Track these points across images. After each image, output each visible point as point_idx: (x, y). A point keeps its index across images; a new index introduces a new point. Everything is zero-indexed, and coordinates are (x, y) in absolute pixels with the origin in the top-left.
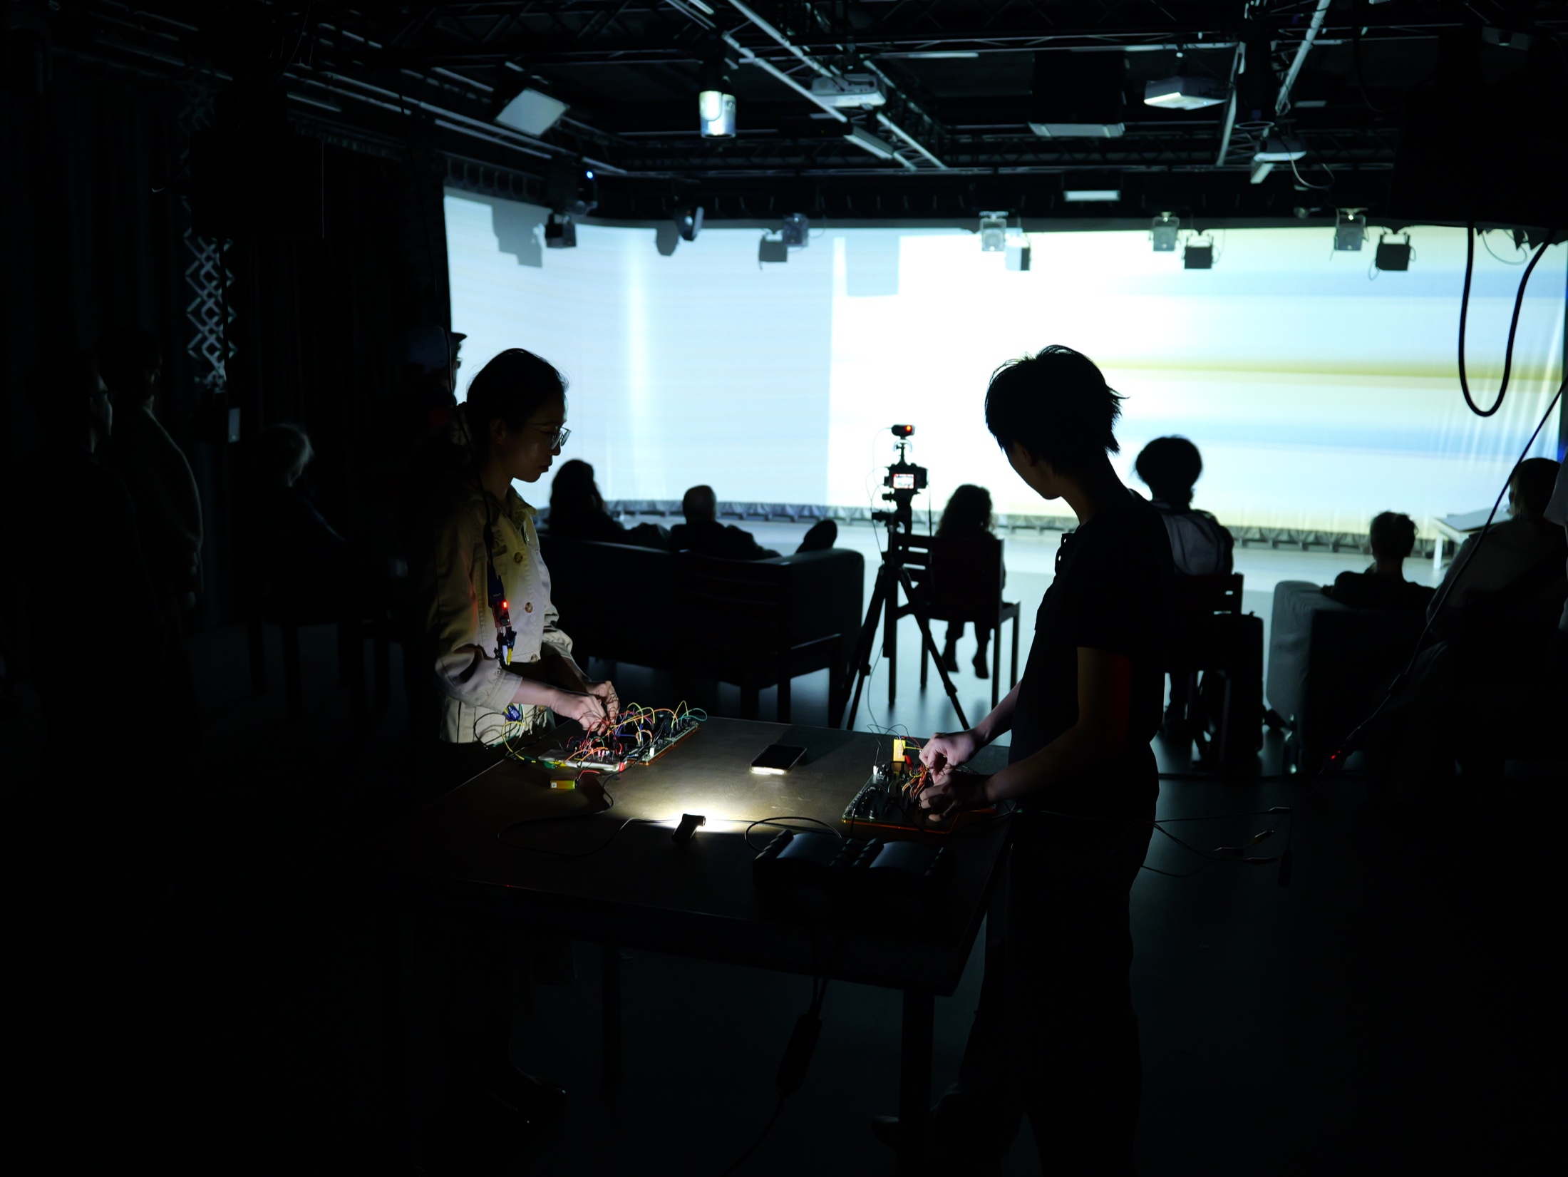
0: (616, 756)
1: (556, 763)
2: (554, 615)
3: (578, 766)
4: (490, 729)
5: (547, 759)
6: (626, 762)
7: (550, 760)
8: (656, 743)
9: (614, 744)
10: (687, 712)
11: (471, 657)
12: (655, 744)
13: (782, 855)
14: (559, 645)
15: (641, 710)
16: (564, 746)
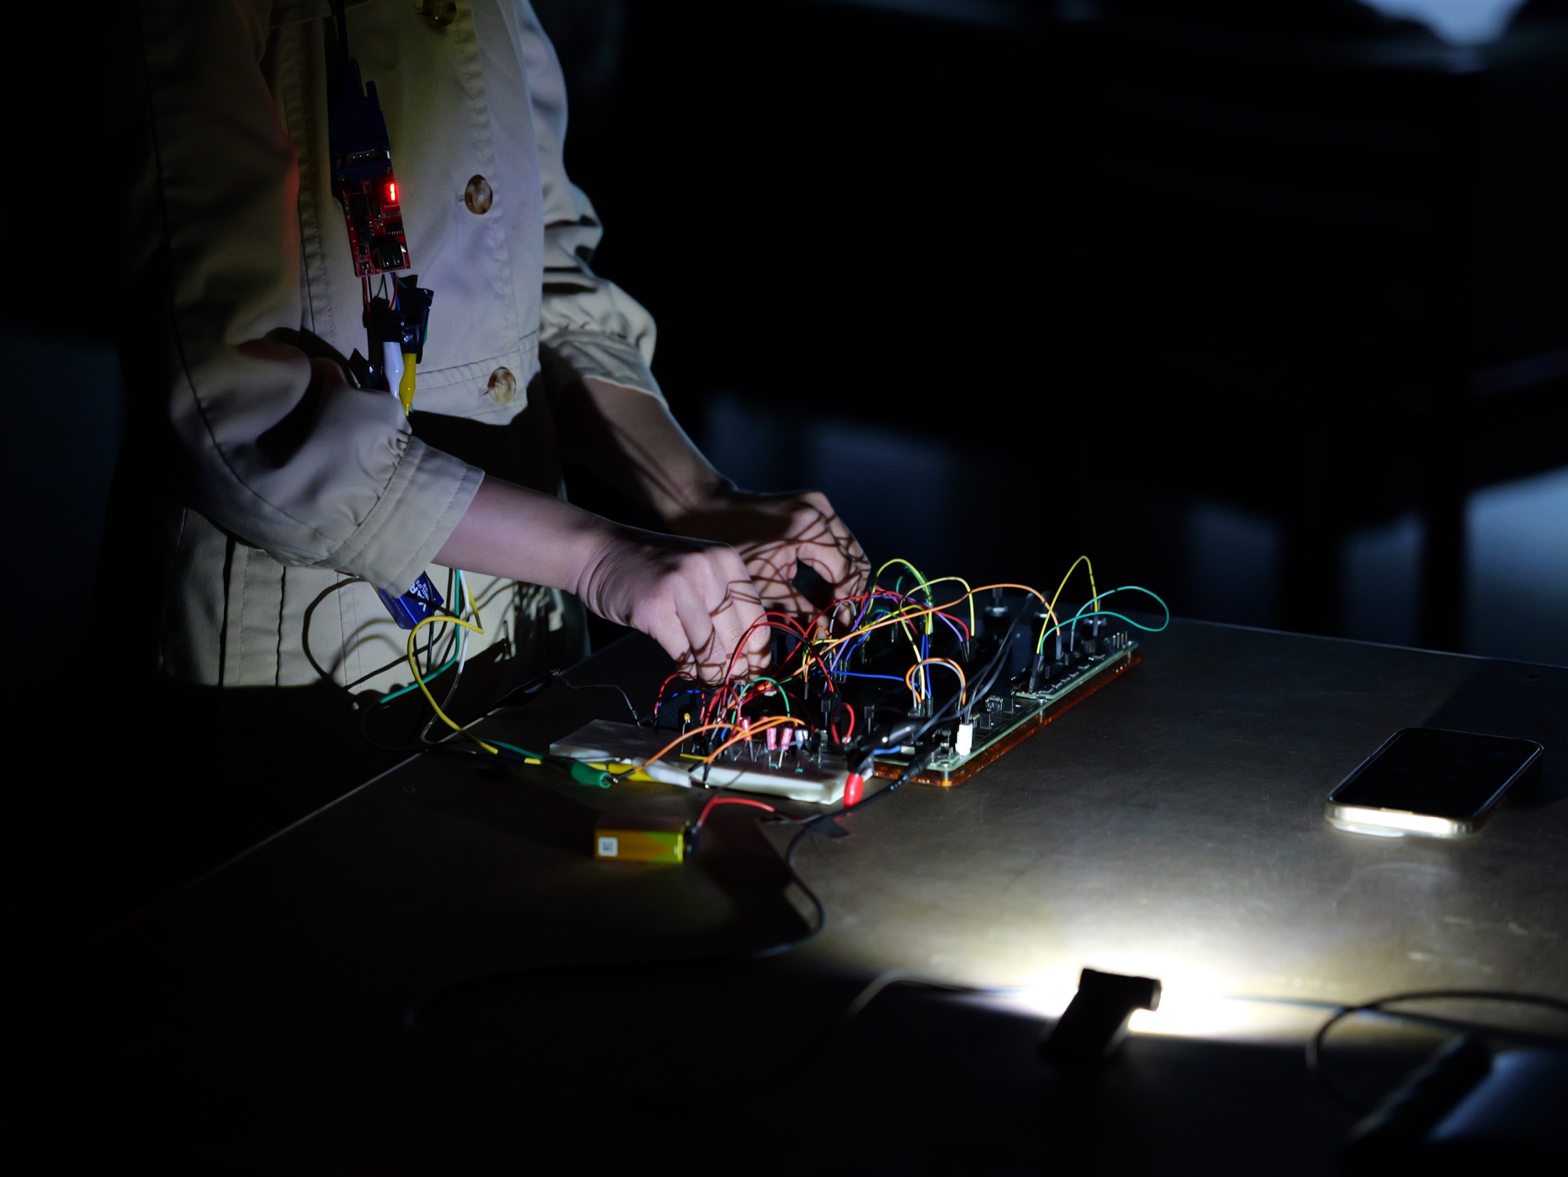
0: (834, 749)
1: (613, 769)
2: (585, 222)
3: (695, 783)
4: (362, 635)
5: (580, 754)
6: (869, 774)
7: (593, 757)
8: (980, 707)
9: (826, 705)
10: (1096, 599)
11: (298, 379)
12: (973, 712)
13: (1454, 1123)
14: (608, 343)
15: (925, 585)
16: (645, 710)
